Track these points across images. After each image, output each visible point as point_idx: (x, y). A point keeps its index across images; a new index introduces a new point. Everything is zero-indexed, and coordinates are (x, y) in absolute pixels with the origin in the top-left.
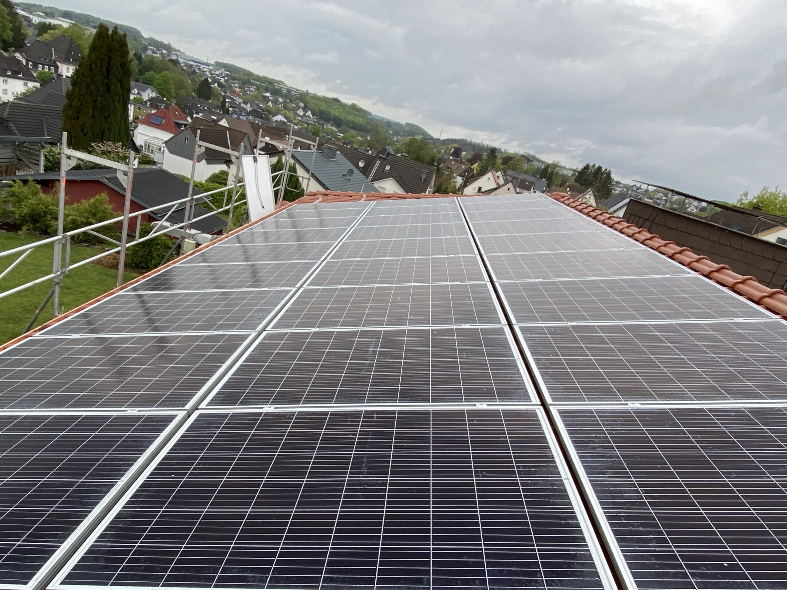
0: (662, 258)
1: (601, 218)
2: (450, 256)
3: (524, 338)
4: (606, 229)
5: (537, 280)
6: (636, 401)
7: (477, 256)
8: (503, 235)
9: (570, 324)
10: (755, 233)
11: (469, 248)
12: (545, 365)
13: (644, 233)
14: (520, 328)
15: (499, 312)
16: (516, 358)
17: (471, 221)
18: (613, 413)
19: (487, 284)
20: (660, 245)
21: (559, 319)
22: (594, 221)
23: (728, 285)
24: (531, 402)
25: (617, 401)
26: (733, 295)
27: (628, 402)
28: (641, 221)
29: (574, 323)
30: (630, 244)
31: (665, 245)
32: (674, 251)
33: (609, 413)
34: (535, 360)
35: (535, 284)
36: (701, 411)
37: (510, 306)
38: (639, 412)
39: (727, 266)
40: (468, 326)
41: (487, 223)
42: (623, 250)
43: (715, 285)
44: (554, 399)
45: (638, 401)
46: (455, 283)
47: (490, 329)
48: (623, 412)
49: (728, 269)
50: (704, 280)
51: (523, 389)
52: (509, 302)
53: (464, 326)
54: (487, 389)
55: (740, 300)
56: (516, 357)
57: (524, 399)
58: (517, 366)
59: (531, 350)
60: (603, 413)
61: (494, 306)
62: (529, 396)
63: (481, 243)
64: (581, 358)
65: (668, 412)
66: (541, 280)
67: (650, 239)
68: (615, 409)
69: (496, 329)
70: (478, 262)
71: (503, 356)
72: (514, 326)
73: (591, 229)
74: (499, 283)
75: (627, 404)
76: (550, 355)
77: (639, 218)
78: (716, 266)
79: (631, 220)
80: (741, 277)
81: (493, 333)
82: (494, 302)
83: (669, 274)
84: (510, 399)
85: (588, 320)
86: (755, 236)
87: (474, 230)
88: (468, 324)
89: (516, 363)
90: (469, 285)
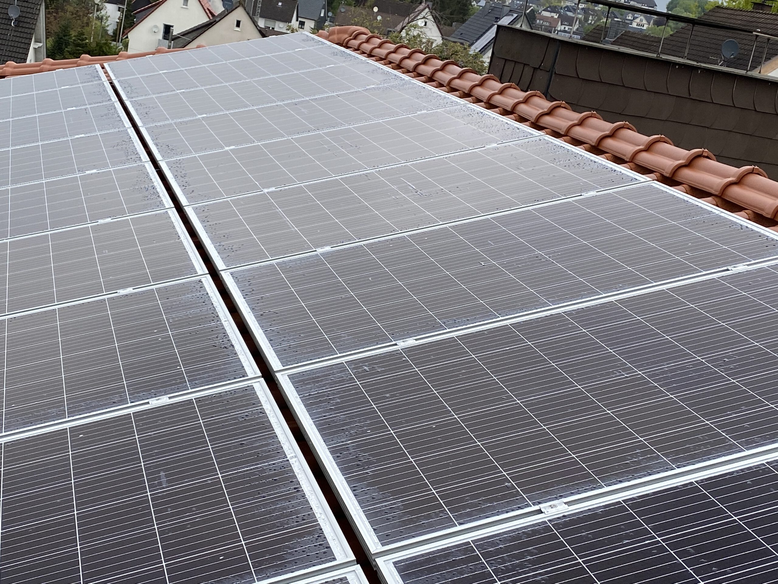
0: (576, 155)
1: (444, 77)
2: (101, 222)
3: (304, 400)
4: (457, 104)
5: (320, 251)
6: (556, 498)
7: (169, 212)
8: (227, 148)
9: (402, 344)
10: (753, 68)
11: (146, 193)
12: (357, 459)
13: (536, 100)
14: (291, 377)
15: (237, 348)
16: (289, 457)
17: (144, 123)
18: (513, 539)
19: (203, 280)
20: (571, 123)
21: (380, 339)
22: (428, 87)
23: (713, 192)
24: (335, 559)
25: (520, 508)
26: (722, 215)
27: (542, 506)
28: (528, 71)
29: (411, 342)
30: (509, 132)
31: (581, 123)
32: (599, 134)
33: (505, 540)
34: (333, 451)
35: (316, 261)
36: (688, 489)
37: (262, 327)
38: (566, 524)
39: (706, 152)
40: (164, 400)
41: (186, 123)
42: (496, 149)
43: (686, 199)
44: (384, 539)
45: (561, 497)
46: (122, 292)
47: (220, 395)
48: (534, 532)
49: (708, 157)
50: (663, 192)
51: (310, 533)
52: (260, 318)
53: (154, 403)
54: (226, 556)
55: (736, 223)
56: (289, 454)
57: (317, 556)
58: (295, 477)
59: (322, 428)
60: (493, 544)
61: (225, 335)
62: (329, 547)
63: (176, 177)
64: (433, 423)
65: (624, 509)
66: (328, 249)
67: (549, 113)
68: (517, 529)
69: (235, 391)
70: (174, 227)
71: (259, 458)
72: (278, 375)
73: (425, 108)
74: (232, 274)
75: (540, 512)
76: (365, 432)
77: (522, 66)
78: (684, 154)
79: (507, 73)
80: (733, 171)
81: (228, 404)
82: (225, 324)
83: (593, 189)
84: (284, 565)
85: (441, 327)
86: (755, 73)
87: (156, 145)
88: (166, 394)
89: (292, 471)
90: (158, 290)
